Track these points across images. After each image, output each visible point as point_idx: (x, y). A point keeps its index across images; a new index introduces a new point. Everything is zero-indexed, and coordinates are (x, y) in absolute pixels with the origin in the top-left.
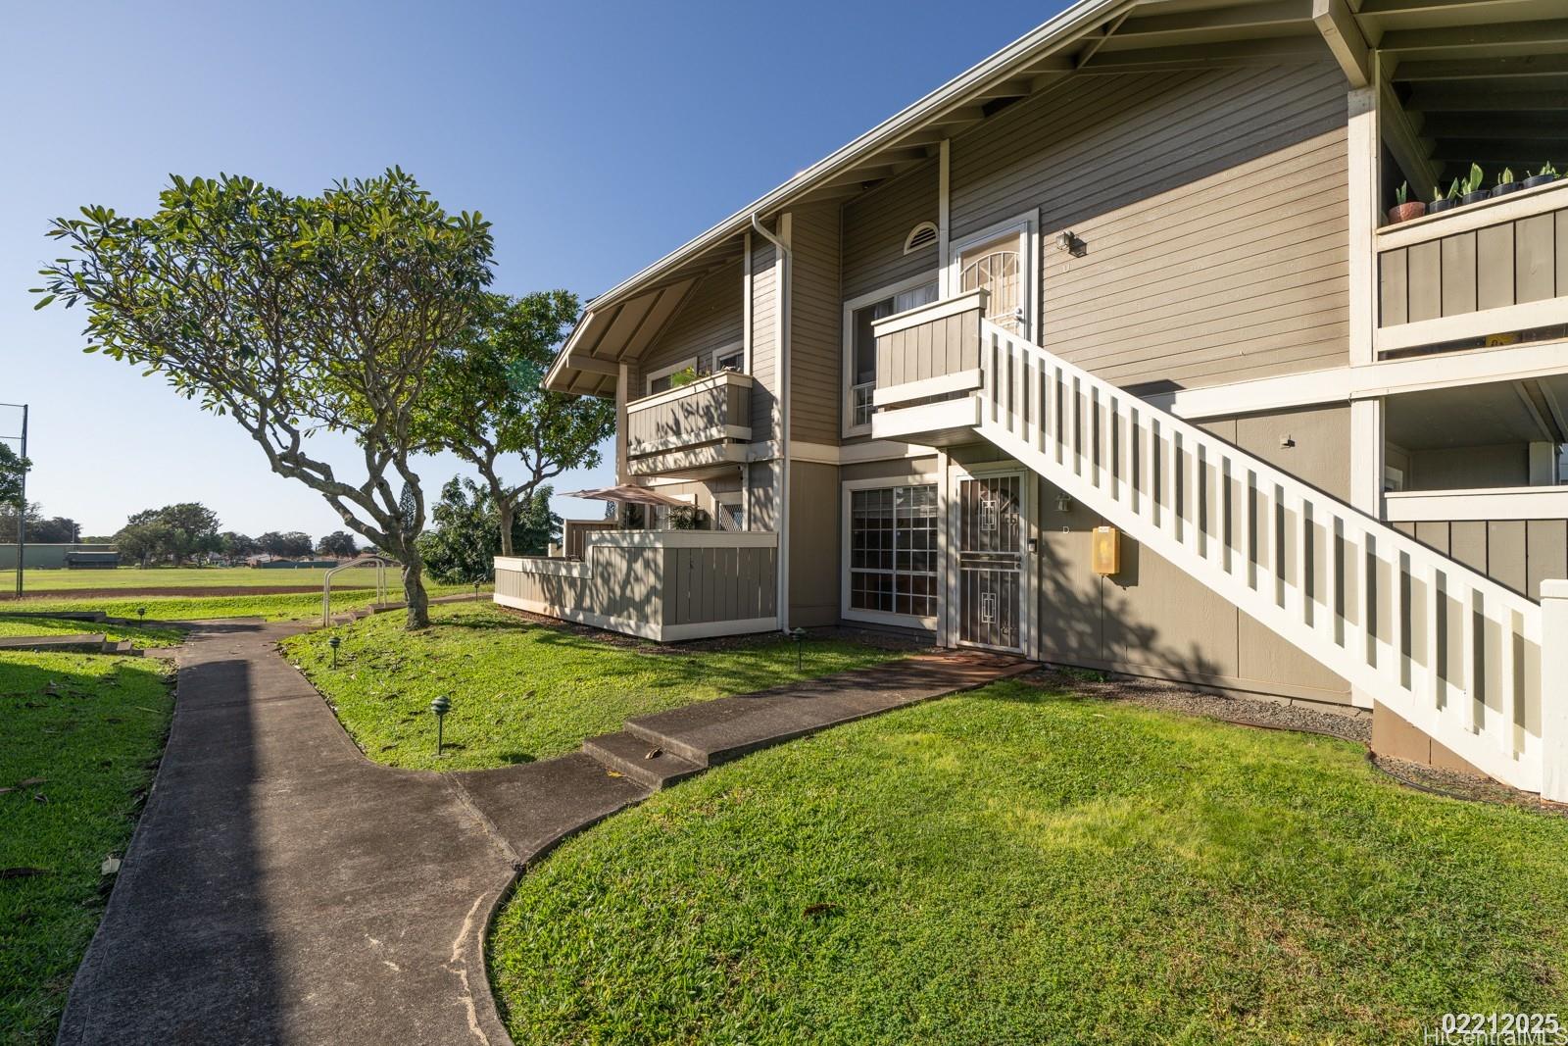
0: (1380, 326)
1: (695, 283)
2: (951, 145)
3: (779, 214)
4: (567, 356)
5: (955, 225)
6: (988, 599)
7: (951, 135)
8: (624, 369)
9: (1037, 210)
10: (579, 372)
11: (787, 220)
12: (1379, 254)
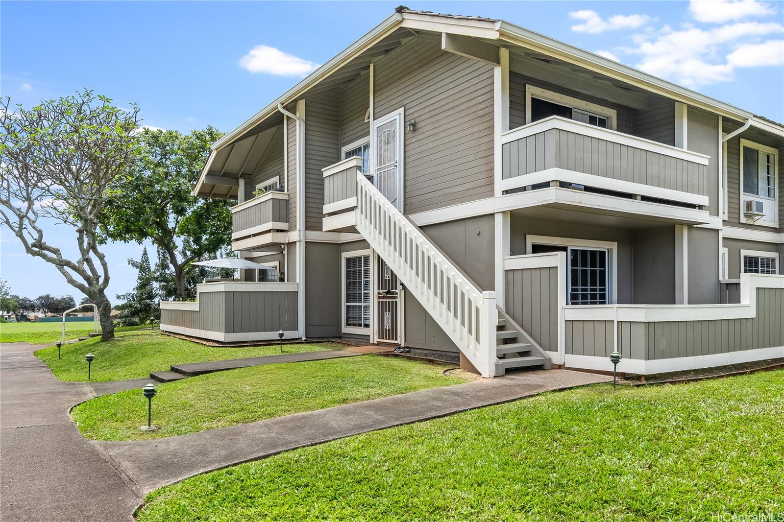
0: (502, 179)
1: (278, 129)
2: (374, 66)
3: (296, 101)
4: (204, 176)
5: (377, 111)
6: (387, 315)
7: (374, 61)
8: (242, 182)
9: (403, 108)
10: (214, 186)
11: (302, 104)
12: (503, 145)
